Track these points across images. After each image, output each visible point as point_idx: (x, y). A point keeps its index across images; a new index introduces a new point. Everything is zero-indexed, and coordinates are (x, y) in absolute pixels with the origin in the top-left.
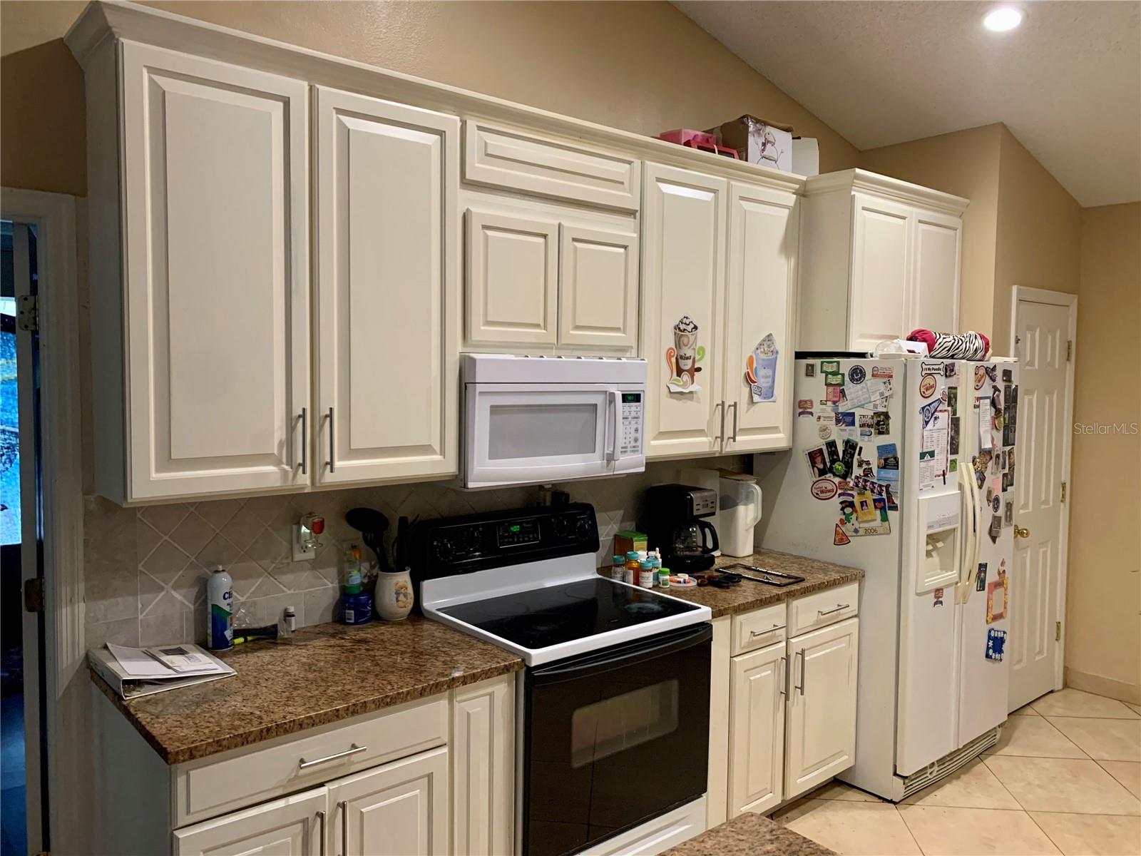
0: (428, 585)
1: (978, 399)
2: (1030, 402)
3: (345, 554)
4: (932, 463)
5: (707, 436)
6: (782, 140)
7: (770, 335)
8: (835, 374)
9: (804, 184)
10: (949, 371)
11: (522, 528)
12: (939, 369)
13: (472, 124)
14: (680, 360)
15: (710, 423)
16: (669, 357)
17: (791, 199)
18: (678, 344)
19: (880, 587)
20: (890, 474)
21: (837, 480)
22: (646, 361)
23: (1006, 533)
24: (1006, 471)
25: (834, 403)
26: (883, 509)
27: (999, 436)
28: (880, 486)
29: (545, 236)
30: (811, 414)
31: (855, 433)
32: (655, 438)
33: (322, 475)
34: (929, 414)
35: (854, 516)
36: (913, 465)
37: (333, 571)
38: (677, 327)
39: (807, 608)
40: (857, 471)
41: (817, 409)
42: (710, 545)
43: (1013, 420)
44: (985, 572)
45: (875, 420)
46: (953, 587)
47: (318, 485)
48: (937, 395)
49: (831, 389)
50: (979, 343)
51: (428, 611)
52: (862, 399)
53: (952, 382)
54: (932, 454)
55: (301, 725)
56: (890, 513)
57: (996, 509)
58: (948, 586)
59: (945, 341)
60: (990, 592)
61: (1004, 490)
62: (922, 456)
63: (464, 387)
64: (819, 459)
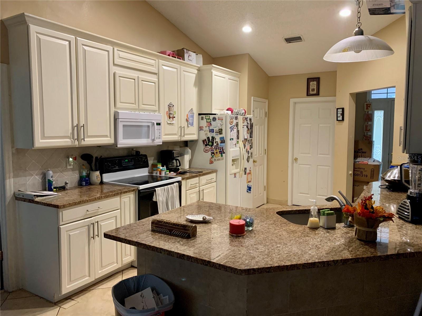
0: (104, 175)
1: (244, 126)
2: (257, 127)
3: (81, 167)
4: (233, 141)
5: (177, 135)
6: (193, 55)
7: (192, 109)
8: (209, 119)
9: (199, 67)
10: (236, 118)
11: (128, 160)
12: (234, 118)
13: (116, 49)
14: (170, 115)
15: (178, 132)
16: (167, 113)
17: (196, 72)
18: (169, 110)
19: (221, 174)
20: (223, 144)
21: (210, 147)
22: (161, 114)
23: (251, 160)
24: (251, 144)
25: (209, 127)
26: (221, 154)
27: (249, 135)
28: (221, 148)
29: (134, 79)
30: (203, 130)
31: (214, 135)
32: (164, 136)
33: (81, 142)
34: (232, 129)
35: (214, 156)
36: (228, 142)
37: (77, 172)
38: (169, 105)
39: (204, 179)
40: (215, 144)
41: (204, 129)
42: (178, 165)
43: (252, 131)
44: (246, 170)
45: (219, 131)
46: (238, 174)
47: (80, 145)
48: (234, 124)
49: (208, 123)
50: (243, 111)
51: (105, 182)
52: (216, 125)
53: (237, 121)
54: (233, 139)
55: (87, 201)
56: (223, 154)
57: (248, 154)
58: (237, 173)
59: (235, 111)
60: (247, 175)
61: (250, 149)
62: (230, 139)
63: (116, 120)
64: (205, 142)
